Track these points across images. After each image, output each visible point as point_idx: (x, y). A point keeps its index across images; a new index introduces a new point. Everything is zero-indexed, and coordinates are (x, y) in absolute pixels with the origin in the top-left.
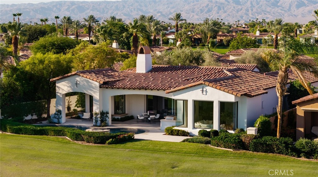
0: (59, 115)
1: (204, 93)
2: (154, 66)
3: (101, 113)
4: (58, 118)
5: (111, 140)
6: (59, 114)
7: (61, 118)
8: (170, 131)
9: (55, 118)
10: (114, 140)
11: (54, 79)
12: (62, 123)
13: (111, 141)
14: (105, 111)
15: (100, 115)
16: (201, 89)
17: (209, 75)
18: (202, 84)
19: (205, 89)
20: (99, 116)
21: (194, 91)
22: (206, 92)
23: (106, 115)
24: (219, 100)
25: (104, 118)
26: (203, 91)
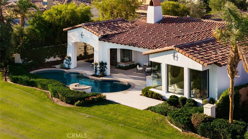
0: (69, 62)
1: (176, 58)
2: (165, 16)
3: (100, 63)
4: (68, 63)
5: (79, 101)
6: (69, 60)
7: (70, 64)
8: (145, 92)
9: (67, 63)
10: (81, 102)
11: (66, 29)
12: (72, 68)
13: (79, 103)
14: (104, 62)
15: (100, 65)
16: (173, 54)
17: (200, 33)
18: (173, 49)
19: (176, 55)
20: (98, 66)
21: (167, 55)
22: (177, 58)
23: (105, 66)
24: (189, 68)
25: (104, 68)
26: (174, 56)
